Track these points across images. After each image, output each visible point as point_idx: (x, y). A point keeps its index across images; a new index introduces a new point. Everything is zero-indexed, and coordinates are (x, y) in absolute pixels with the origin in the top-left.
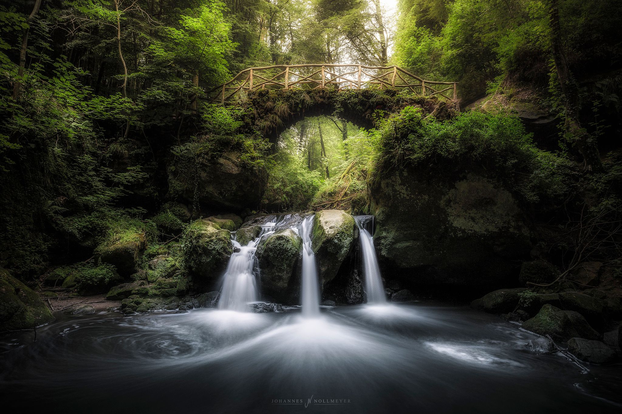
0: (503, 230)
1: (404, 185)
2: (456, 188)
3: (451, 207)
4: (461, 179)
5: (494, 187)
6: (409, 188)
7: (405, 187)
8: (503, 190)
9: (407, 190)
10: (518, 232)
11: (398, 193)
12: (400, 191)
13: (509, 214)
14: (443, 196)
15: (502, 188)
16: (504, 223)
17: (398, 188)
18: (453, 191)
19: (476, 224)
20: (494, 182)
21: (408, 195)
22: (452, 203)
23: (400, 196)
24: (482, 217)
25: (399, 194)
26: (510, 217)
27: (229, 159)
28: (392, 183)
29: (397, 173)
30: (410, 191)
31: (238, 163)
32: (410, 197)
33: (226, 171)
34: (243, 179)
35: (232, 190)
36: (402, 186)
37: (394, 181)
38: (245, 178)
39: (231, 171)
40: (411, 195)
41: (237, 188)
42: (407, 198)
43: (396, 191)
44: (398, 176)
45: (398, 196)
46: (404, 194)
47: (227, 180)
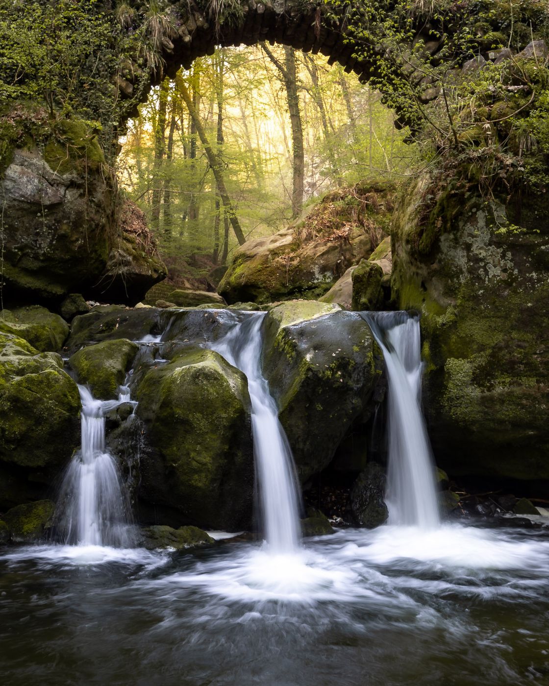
1: (498, 246)
6: (509, 255)
7: (500, 250)
9: (503, 256)
11: (482, 264)
12: (488, 259)
17: (481, 252)
21: (504, 270)
23: (487, 273)
25: (484, 267)
27: (32, 164)
28: (469, 240)
29: (481, 216)
30: (511, 261)
31: (54, 177)
32: (511, 274)
33: (22, 196)
34: (69, 218)
35: (40, 248)
36: (492, 248)
37: (473, 236)
38: (73, 216)
39: (37, 198)
40: (513, 270)
41: (52, 241)
42: (504, 276)
43: (477, 259)
44: (481, 223)
45: (481, 271)
46: (495, 266)
47: (25, 220)
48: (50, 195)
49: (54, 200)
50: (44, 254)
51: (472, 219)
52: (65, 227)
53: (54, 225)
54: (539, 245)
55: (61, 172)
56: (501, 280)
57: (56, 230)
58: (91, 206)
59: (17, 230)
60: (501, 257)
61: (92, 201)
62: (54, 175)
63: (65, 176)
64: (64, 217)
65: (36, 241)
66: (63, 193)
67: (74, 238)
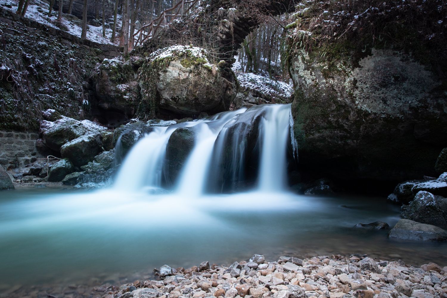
0: (419, 111)
1: (308, 70)
2: (360, 67)
3: (357, 88)
4: (364, 56)
5: (402, 60)
6: (313, 73)
7: (309, 72)
8: (413, 62)
9: (311, 74)
10: (439, 112)
11: (303, 78)
12: (305, 76)
13: (424, 91)
14: (346, 77)
15: (411, 60)
16: (420, 101)
17: (301, 73)
18: (357, 70)
19: (388, 105)
20: (401, 53)
21: (313, 80)
22: (357, 84)
23: (306, 82)
24: (393, 98)
25: (304, 80)
26: (427, 95)
27: (176, 66)
28: (296, 69)
29: (300, 57)
30: (315, 76)
31: (184, 69)
32: (316, 82)
33: (174, 77)
34: (192, 84)
35: (183, 95)
36: (306, 71)
37: (298, 67)
38: (193, 83)
39: (179, 77)
40: (316, 80)
41: (187, 93)
42: (313, 83)
43: (300, 77)
44: (300, 61)
45: (304, 82)
46: (309, 79)
47: (177, 86)
48: (183, 76)
49: (185, 77)
50: (185, 98)
51: (297, 60)
52: (190, 87)
53: (187, 87)
54: (323, 67)
55: (187, 68)
56: (312, 85)
57: (188, 88)
58: (201, 79)
59: (175, 90)
60: (310, 74)
61: (201, 77)
62: (184, 68)
63: (187, 69)
64: (190, 84)
65: (182, 93)
66: (188, 75)
67: (195, 91)
